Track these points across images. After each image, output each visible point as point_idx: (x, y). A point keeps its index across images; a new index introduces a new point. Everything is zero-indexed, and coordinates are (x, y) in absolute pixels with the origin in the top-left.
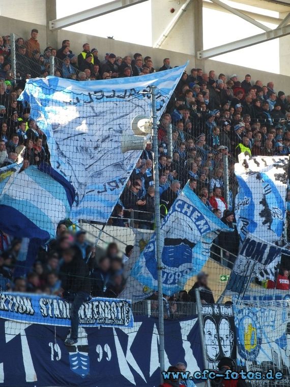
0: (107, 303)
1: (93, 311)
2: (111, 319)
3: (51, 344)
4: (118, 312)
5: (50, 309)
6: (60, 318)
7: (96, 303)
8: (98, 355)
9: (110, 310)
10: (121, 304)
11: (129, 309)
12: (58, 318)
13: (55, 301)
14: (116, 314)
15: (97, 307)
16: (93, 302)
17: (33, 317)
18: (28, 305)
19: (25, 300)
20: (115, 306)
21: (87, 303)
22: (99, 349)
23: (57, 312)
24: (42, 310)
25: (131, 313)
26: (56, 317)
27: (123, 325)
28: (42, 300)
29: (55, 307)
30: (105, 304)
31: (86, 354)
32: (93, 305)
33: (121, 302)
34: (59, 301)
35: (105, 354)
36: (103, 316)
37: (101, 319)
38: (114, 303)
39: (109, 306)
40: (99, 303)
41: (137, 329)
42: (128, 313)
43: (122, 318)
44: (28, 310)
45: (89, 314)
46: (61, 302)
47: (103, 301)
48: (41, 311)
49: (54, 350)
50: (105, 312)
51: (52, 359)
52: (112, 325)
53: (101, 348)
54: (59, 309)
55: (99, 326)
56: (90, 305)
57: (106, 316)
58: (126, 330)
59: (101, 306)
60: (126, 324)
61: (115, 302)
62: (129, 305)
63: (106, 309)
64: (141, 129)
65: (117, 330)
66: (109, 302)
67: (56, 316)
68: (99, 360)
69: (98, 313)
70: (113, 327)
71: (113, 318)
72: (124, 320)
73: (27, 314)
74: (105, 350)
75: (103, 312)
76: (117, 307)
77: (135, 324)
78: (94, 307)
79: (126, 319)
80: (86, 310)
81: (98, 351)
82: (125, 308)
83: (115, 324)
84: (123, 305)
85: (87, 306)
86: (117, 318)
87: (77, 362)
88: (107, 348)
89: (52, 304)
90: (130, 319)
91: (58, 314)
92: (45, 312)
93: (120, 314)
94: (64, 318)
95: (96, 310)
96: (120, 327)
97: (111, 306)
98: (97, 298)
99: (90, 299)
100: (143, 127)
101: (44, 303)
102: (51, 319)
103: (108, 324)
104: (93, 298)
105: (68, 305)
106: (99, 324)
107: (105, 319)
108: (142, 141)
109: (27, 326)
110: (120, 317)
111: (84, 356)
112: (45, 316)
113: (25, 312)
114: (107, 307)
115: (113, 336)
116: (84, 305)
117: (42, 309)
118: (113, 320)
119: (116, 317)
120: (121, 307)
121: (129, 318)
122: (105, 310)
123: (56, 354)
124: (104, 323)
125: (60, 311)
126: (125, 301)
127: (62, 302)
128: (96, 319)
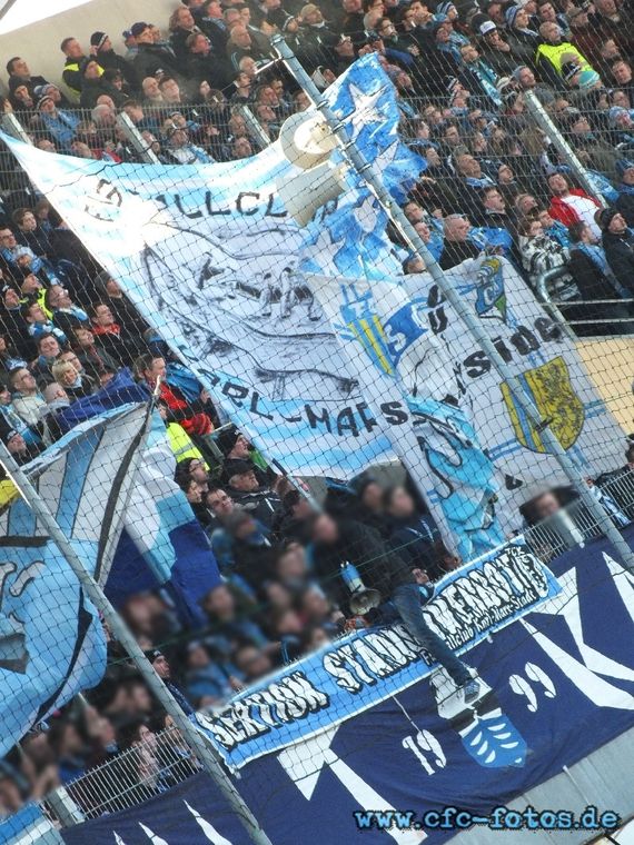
0: (474, 575)
1: (454, 611)
2: (504, 603)
3: (408, 742)
4: (509, 580)
5: (359, 669)
6: (392, 673)
7: (451, 591)
8: (524, 700)
9: (490, 585)
10: (505, 559)
11: (529, 558)
12: (387, 676)
13: (358, 645)
14: (507, 587)
15: (457, 596)
16: (444, 593)
17: (332, 709)
18: (305, 692)
19: (292, 684)
20: (494, 570)
21: (431, 604)
22: (518, 685)
23: (378, 665)
24: (342, 682)
25: (538, 564)
26: (382, 678)
27: (537, 599)
28: (327, 660)
29: (366, 658)
30: (470, 579)
31: (497, 713)
32: (445, 599)
33: (503, 552)
34: (368, 638)
35: (538, 688)
36: (483, 608)
37: (482, 618)
38: (488, 566)
39: (482, 579)
40: (455, 585)
41: (573, 588)
42: (532, 568)
43: (525, 587)
44: (313, 702)
45: (452, 626)
46: (372, 639)
47: (461, 577)
48: (342, 686)
49: (421, 750)
50: (481, 599)
51: (431, 771)
52: (513, 615)
53: (521, 681)
54: (379, 654)
55: (487, 636)
56: (440, 602)
57: (489, 604)
58: (548, 608)
59: (466, 590)
60: (543, 594)
61: (490, 563)
62: (526, 549)
63: (479, 588)
64: (308, 150)
65: (531, 618)
66: (476, 570)
67: (382, 673)
68: (533, 707)
69: (467, 608)
70: (519, 617)
71: (506, 598)
72: (533, 588)
73: (315, 711)
74: (532, 677)
75: (478, 601)
76: (499, 569)
77: (560, 581)
78: (451, 601)
79: (534, 583)
80: (439, 619)
81: (517, 691)
82: (520, 561)
83: (520, 610)
84: (510, 556)
85: (432, 609)
86: (516, 595)
87: (486, 744)
88: (533, 671)
89: (355, 654)
90: (545, 579)
91: (384, 665)
92: (352, 682)
93: (515, 581)
94: (404, 666)
95: (459, 607)
96: (534, 609)
97: (484, 576)
98: (446, 577)
99: (431, 591)
100: (313, 144)
101: (338, 663)
102: (374, 688)
103: (504, 619)
104: (436, 585)
105: (391, 634)
106: (483, 631)
107: (491, 613)
108: (328, 175)
109: (332, 735)
110: (520, 587)
111: (495, 722)
112: (356, 691)
113: (309, 710)
114: (480, 584)
115: (530, 637)
116: (428, 612)
117: (340, 679)
118: (510, 603)
119: (511, 593)
120: (510, 564)
121: (541, 578)
122: (477, 594)
123: (431, 757)
124: (494, 623)
125: (385, 658)
126: (511, 546)
127: (374, 636)
128: (472, 625)
